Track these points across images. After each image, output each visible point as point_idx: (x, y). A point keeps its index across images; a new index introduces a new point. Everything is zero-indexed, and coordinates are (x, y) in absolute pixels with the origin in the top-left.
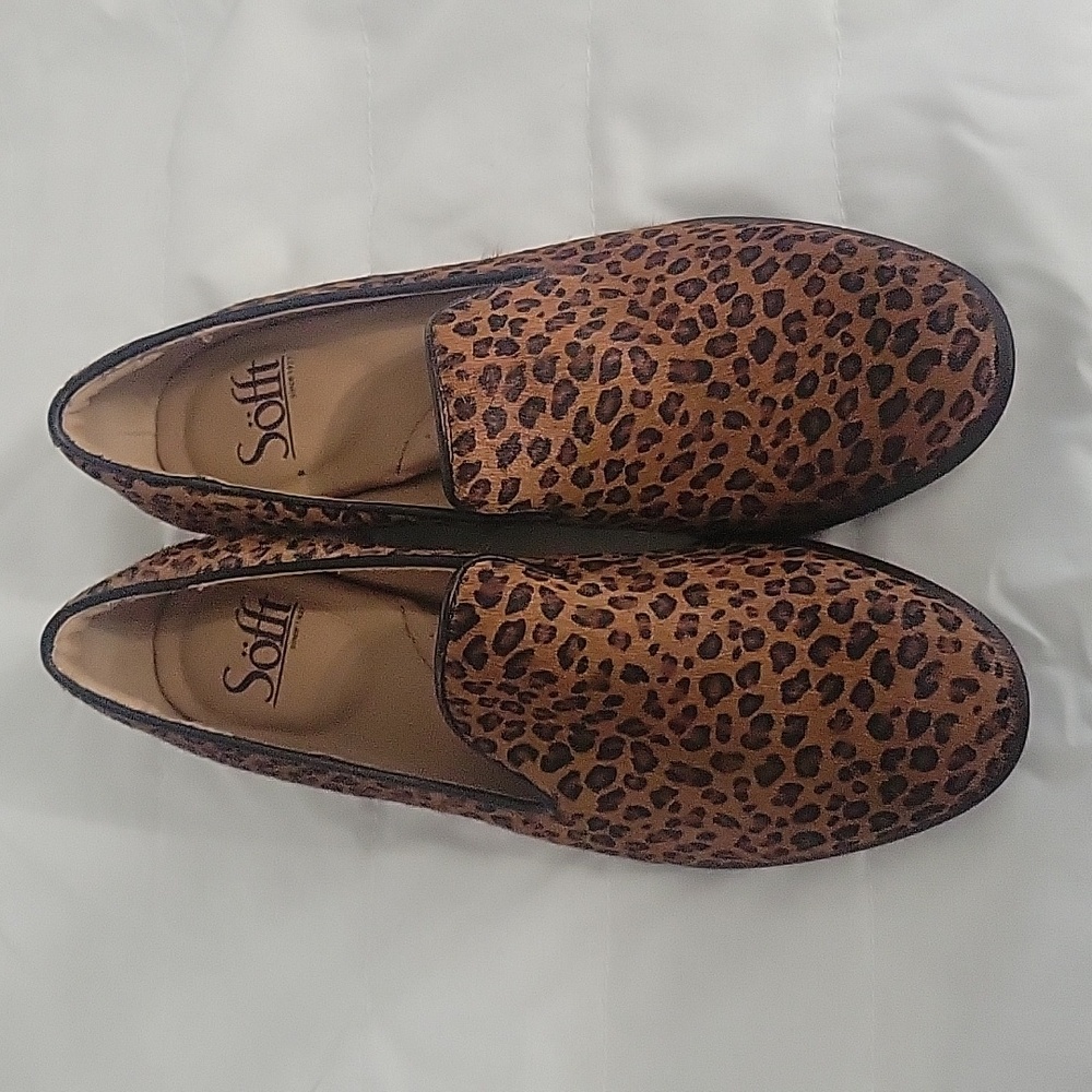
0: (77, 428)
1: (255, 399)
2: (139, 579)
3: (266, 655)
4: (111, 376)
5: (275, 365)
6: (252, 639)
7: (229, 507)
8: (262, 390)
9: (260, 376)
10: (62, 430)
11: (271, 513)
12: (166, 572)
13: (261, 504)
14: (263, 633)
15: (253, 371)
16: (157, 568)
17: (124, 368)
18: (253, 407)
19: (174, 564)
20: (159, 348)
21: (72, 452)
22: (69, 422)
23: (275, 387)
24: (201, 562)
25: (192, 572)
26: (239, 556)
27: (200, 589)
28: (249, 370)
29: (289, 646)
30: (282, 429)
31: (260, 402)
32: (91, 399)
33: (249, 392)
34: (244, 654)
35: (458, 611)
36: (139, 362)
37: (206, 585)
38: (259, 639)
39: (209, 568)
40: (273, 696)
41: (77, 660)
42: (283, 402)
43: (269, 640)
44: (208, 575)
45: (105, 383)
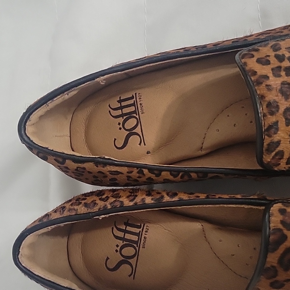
0: (34, 133)
1: (122, 115)
2: (66, 213)
3: (129, 251)
4: (51, 104)
5: (132, 98)
6: (121, 243)
7: (117, 173)
8: (126, 111)
9: (123, 104)
10: (26, 134)
11: (141, 175)
12: (82, 209)
13: (135, 170)
14: (127, 240)
15: (120, 101)
16: (76, 207)
17: (58, 100)
18: (121, 120)
19: (86, 205)
20: (76, 88)
21: (31, 146)
22: (30, 130)
23: (132, 109)
24: (101, 204)
25: (96, 209)
26: (121, 199)
27: (101, 219)
28: (118, 101)
29: (141, 246)
30: (138, 130)
31: (125, 117)
32: (41, 117)
33: (119, 112)
34: (117, 251)
35: (274, 233)
36: (66, 96)
37: (103, 216)
38: (125, 243)
39: (105, 207)
40: (133, 273)
41: (32, 258)
42: (137, 117)
43: (130, 243)
44: (104, 211)
45: (48, 108)
